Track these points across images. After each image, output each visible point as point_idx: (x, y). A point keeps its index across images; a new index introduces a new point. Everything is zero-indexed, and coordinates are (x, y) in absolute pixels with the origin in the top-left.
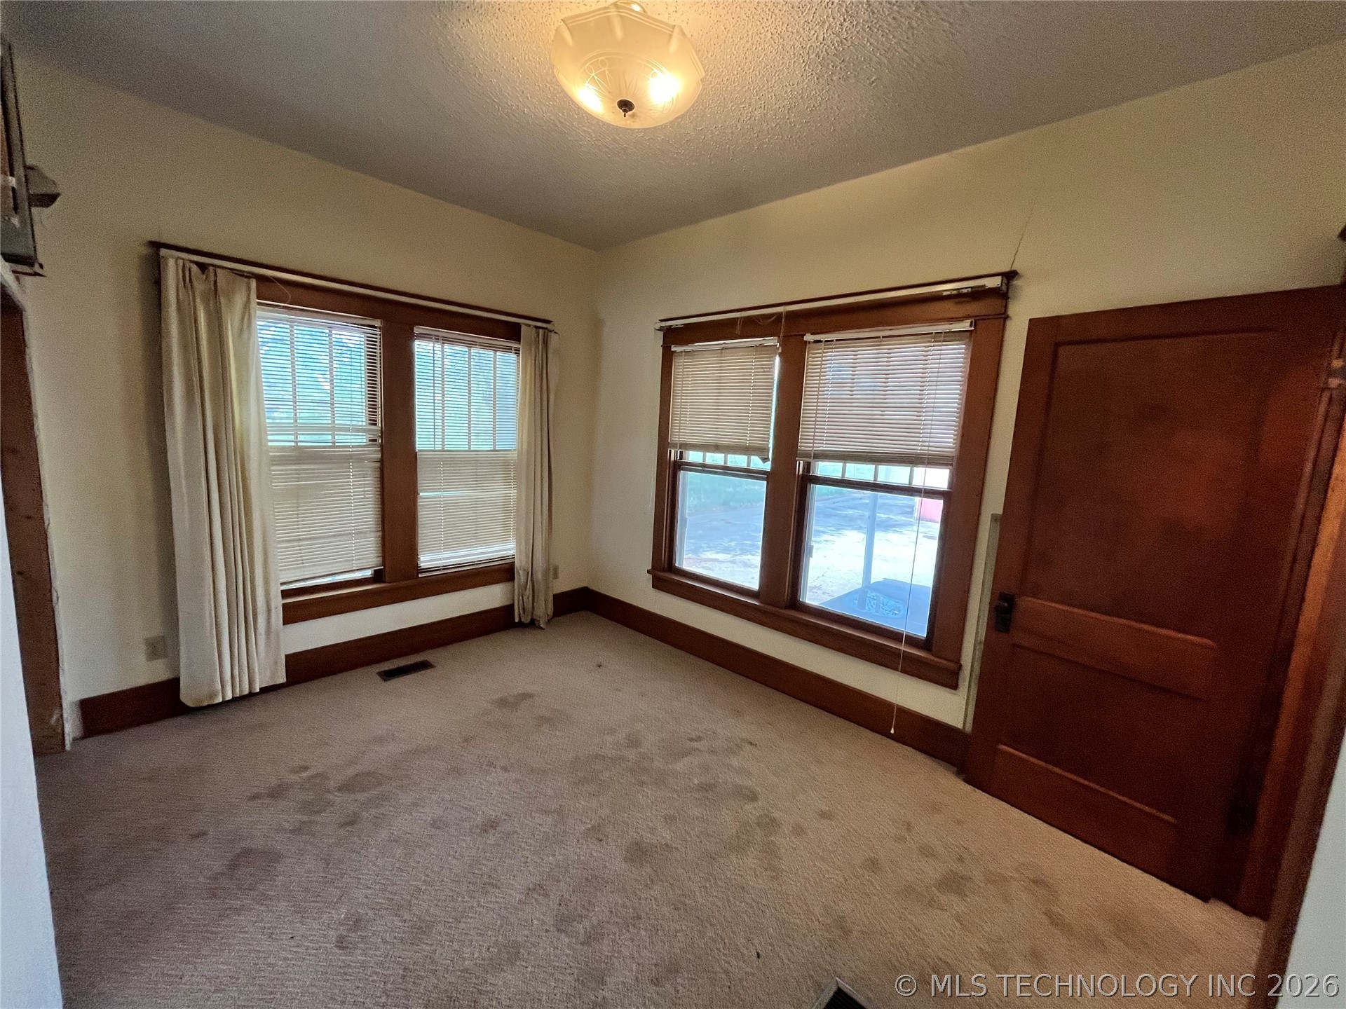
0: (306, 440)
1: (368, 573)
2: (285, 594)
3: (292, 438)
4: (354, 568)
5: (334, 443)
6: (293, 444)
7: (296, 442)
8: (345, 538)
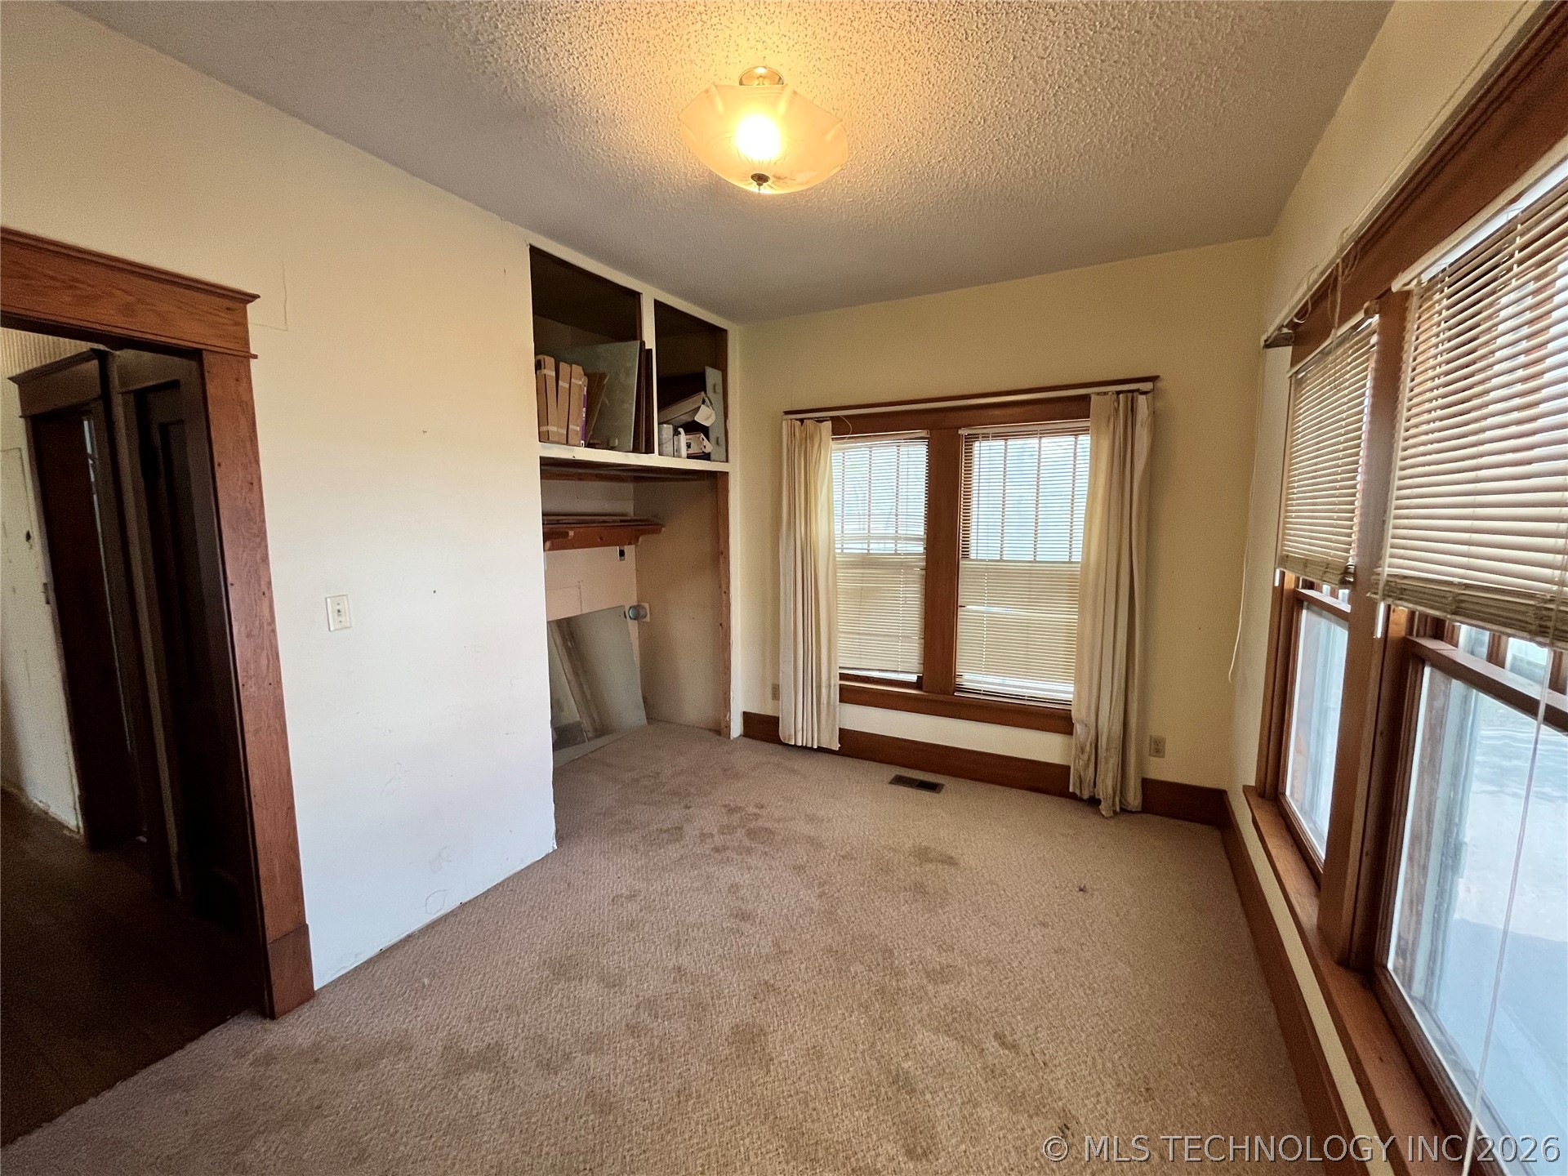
0: (876, 548)
1: (913, 678)
2: (843, 677)
3: (866, 546)
4: (899, 670)
5: (896, 550)
6: (866, 551)
7: (868, 550)
8: (894, 639)
